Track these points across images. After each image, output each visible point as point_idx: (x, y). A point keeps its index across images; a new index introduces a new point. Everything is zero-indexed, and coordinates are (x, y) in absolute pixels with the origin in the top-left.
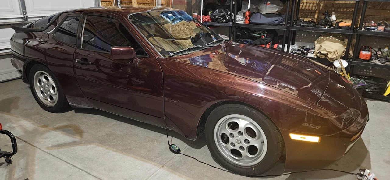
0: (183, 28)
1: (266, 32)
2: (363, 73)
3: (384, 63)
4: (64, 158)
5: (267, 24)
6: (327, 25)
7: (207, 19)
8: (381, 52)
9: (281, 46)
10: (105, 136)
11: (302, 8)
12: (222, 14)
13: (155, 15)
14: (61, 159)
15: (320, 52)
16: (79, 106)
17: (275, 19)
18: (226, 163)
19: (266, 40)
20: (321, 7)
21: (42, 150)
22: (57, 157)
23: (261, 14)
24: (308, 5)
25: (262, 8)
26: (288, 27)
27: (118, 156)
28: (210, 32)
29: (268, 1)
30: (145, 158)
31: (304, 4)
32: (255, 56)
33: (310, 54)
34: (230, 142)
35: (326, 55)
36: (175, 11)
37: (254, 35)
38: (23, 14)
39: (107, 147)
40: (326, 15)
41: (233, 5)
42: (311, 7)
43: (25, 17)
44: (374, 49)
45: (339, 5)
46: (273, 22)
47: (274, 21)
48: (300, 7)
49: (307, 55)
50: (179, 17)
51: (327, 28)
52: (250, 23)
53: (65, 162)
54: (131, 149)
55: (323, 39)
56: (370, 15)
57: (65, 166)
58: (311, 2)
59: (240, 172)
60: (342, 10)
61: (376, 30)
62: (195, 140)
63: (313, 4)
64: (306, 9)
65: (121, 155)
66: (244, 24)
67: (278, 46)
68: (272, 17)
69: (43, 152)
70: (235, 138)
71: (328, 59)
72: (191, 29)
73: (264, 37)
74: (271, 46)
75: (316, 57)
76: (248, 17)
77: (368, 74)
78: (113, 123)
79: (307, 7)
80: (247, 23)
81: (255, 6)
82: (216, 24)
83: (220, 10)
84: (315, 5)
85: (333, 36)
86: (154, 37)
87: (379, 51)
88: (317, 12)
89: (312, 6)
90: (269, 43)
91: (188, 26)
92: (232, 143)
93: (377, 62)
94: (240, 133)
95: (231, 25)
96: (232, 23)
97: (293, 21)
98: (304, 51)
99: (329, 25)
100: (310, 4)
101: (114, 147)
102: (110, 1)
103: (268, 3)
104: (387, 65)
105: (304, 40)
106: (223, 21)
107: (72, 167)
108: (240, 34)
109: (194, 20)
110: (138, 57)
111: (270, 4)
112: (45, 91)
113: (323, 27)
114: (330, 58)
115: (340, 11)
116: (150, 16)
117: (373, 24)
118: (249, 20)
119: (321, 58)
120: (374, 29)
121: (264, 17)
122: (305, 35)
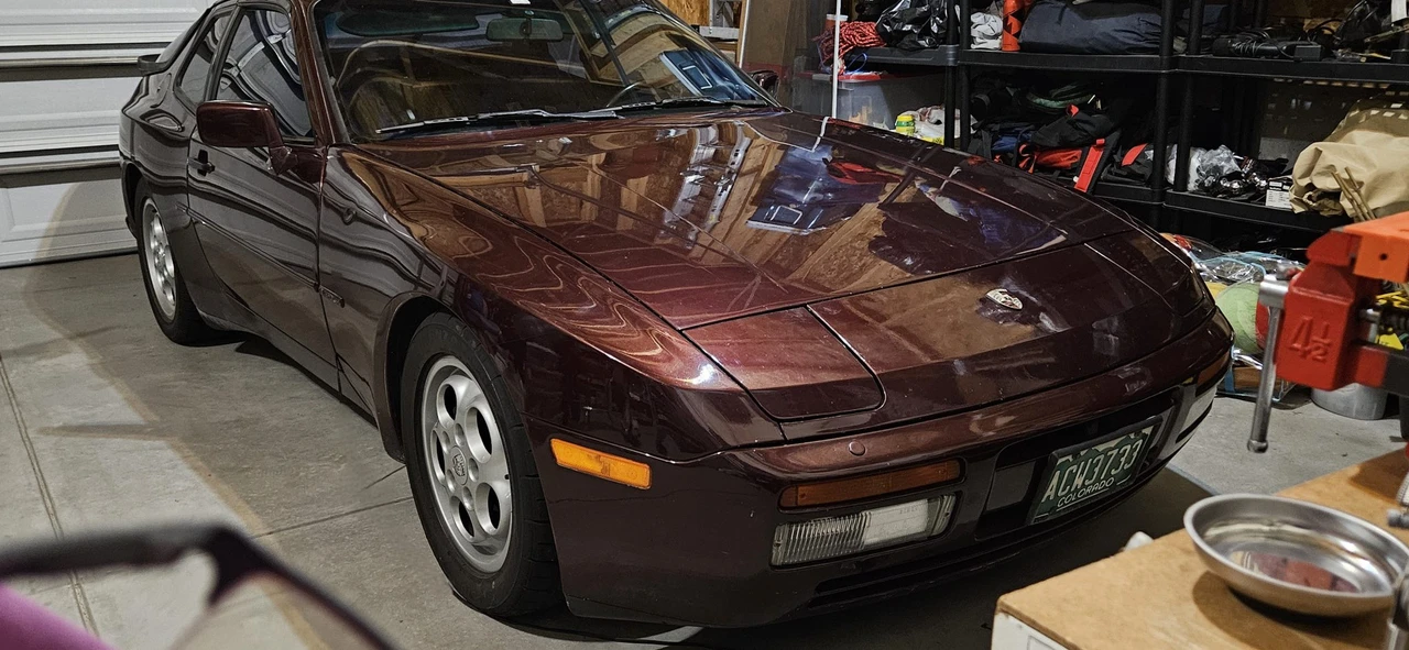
5: (1085, 46)
7: (865, 36)
9: (1151, 155)
12: (919, 11)
15: (1312, 186)
17: (1116, 27)
19: (1087, 127)
23: (1069, 4)
26: (1178, 62)
33: (1278, 193)
37: (1038, 101)
46: (1108, 41)
47: (1112, 33)
49: (1264, 199)
51: (1364, 59)
52: (1021, 46)
62: (401, 457)
66: (1001, 55)
67: (1140, 155)
68: (1105, 15)
70: (452, 454)
73: (1076, 110)
74: (1107, 153)
75: (1300, 209)
76: (1013, 20)
80: (1012, 46)
82: (899, 58)
90: (1103, 142)
92: (450, 474)
95: (951, 61)
96: (954, 49)
98: (1257, 181)
106: (922, 43)
108: (984, 98)
118: (1017, 35)
119: (1325, 213)
121: (1076, 17)
122: (1309, 104)
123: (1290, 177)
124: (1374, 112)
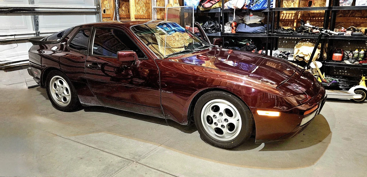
0: (177, 39)
1: (251, 40)
2: (339, 73)
3: (353, 63)
4: (81, 141)
5: (251, 32)
6: (303, 32)
7: (198, 30)
8: (352, 53)
9: (264, 52)
10: (112, 127)
11: (282, 18)
12: (211, 25)
13: (152, 27)
14: (78, 142)
15: (298, 56)
16: (89, 104)
17: (258, 29)
18: (211, 140)
19: (252, 47)
20: (299, 17)
21: (62, 137)
22: (75, 141)
23: (246, 24)
24: (288, 15)
25: (246, 19)
26: (270, 35)
27: (125, 140)
28: (201, 42)
29: (251, 13)
30: (146, 140)
31: (284, 14)
32: (242, 59)
33: (290, 58)
34: (214, 122)
35: (303, 58)
36: (169, 23)
37: (241, 43)
38: (36, 30)
39: (115, 134)
40: (302, 23)
41: (221, 17)
42: (290, 17)
43: (37, 33)
44: (346, 51)
45: (314, 14)
46: (256, 31)
48: (281, 17)
49: (287, 59)
50: (173, 28)
51: (303, 34)
52: (236, 32)
53: (82, 144)
54: (134, 135)
55: (301, 44)
56: (342, 22)
57: (82, 146)
58: (290, 13)
59: (222, 147)
60: (317, 19)
61: (344, 34)
62: (186, 124)
63: (292, 14)
64: (286, 19)
65: (126, 138)
66: (231, 34)
67: (262, 52)
68: (255, 26)
69: (62, 138)
70: (217, 119)
71: (305, 61)
72: (185, 39)
73: (249, 44)
75: (295, 60)
76: (234, 27)
77: (343, 74)
78: (119, 118)
79: (287, 17)
80: (234, 32)
81: (241, 17)
83: (210, 22)
84: (293, 15)
85: (310, 42)
86: (153, 45)
87: (351, 53)
88: (295, 21)
89: (292, 16)
90: (254, 50)
91: (182, 37)
92: (215, 123)
93: (347, 62)
94: (221, 114)
95: (220, 35)
96: (220, 33)
97: (273, 30)
98: (285, 55)
99: (304, 32)
100: (289, 14)
101: (121, 134)
102: (110, 18)
103: (251, 14)
104: (356, 64)
105: (285, 46)
106: (213, 32)
107: (89, 147)
108: (228, 42)
109: (186, 31)
110: (139, 60)
111: (253, 15)
112: (60, 94)
113: (300, 33)
114: (307, 60)
115: (316, 20)
116: (148, 28)
117: (343, 30)
118: (235, 30)
119: (300, 60)
120: (343, 34)
121: (248, 27)
122: (287, 42)
123: (293, 54)
124: (304, 43)
